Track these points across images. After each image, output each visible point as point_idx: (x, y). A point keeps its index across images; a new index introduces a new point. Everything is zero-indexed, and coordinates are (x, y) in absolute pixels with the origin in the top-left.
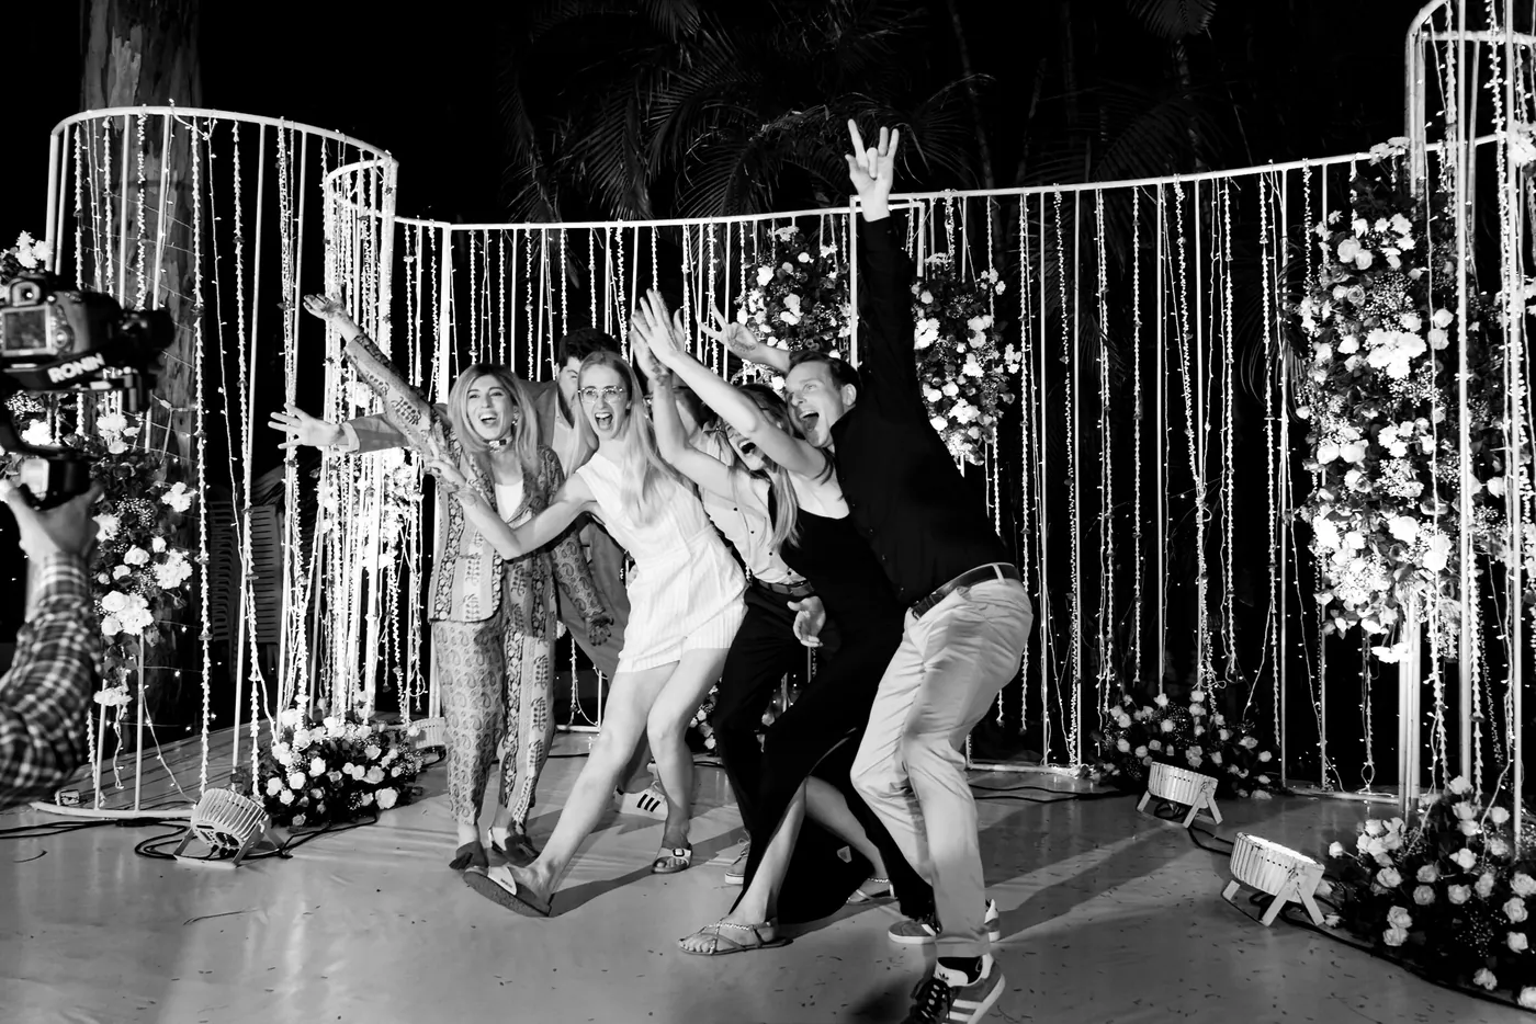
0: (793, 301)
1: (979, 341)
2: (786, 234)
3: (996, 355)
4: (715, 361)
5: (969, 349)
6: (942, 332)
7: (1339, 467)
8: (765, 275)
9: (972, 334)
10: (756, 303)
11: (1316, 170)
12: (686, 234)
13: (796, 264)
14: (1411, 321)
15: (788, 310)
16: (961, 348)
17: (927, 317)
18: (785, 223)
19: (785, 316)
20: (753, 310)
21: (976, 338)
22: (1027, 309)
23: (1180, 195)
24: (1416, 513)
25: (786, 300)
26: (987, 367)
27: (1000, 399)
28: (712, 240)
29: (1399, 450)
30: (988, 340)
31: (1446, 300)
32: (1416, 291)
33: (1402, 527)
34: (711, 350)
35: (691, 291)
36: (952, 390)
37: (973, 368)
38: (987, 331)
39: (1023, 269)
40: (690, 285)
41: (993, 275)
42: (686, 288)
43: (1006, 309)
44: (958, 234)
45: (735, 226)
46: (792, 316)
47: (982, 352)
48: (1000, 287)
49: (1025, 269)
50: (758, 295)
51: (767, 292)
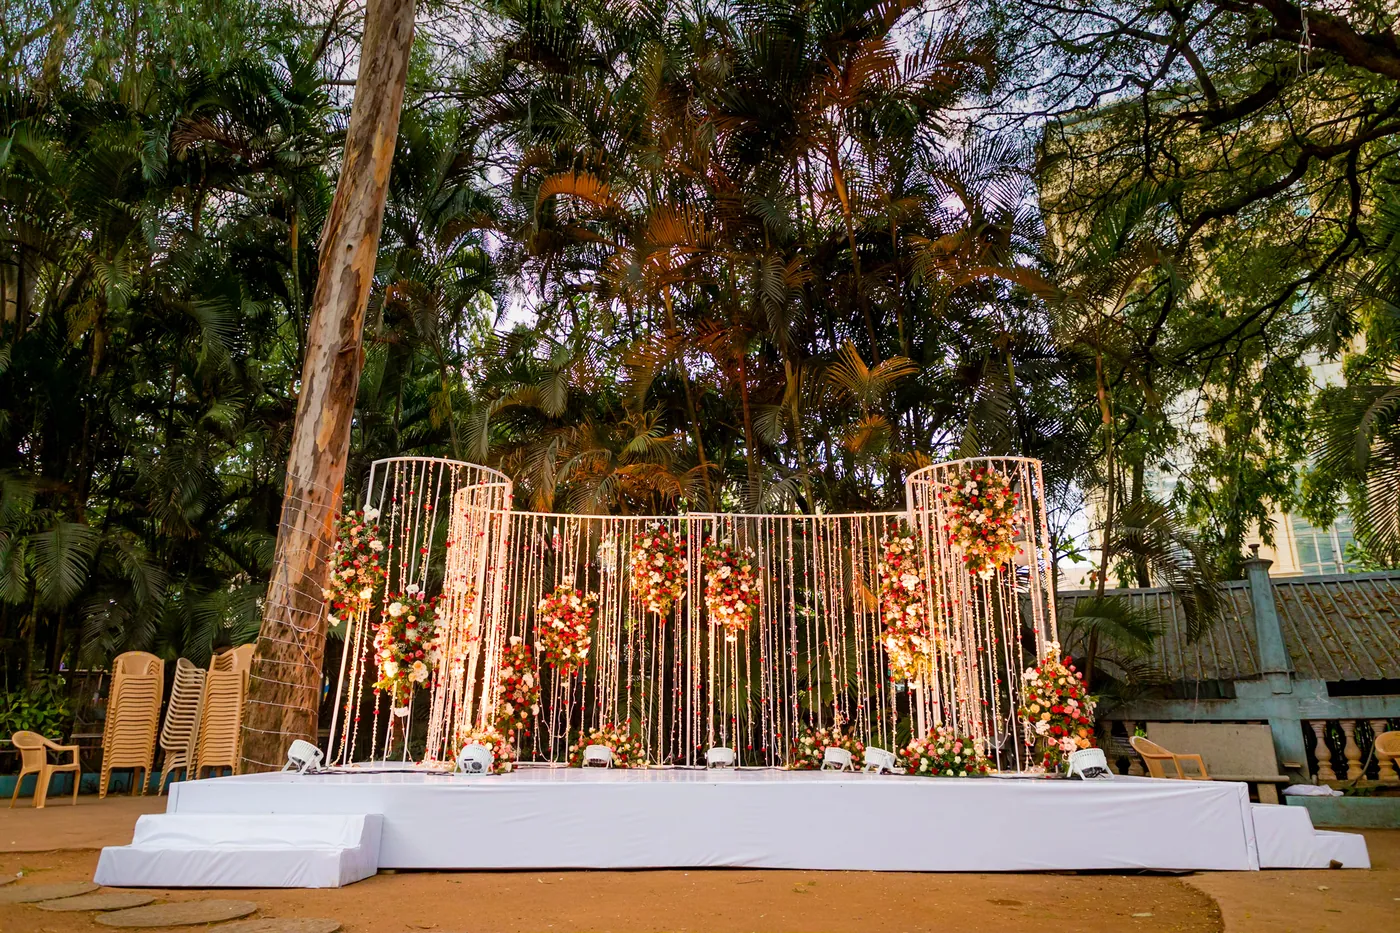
0: (660, 556)
2: (656, 526)
3: (752, 582)
5: (742, 579)
7: (894, 621)
8: (647, 543)
9: (743, 573)
10: (642, 555)
11: (872, 517)
12: (604, 524)
13: (662, 539)
14: (914, 571)
18: (653, 521)
20: (640, 557)
21: (745, 575)
22: (761, 564)
23: (822, 523)
24: (919, 634)
25: (657, 554)
26: (750, 587)
28: (617, 526)
29: (913, 613)
30: (750, 576)
31: (922, 564)
32: (915, 562)
33: (915, 640)
36: (736, 597)
37: (744, 588)
38: (749, 572)
41: (750, 550)
43: (753, 562)
45: (628, 521)
46: (660, 561)
47: (747, 581)
48: (753, 555)
49: (760, 548)
50: (643, 552)
51: (647, 551)
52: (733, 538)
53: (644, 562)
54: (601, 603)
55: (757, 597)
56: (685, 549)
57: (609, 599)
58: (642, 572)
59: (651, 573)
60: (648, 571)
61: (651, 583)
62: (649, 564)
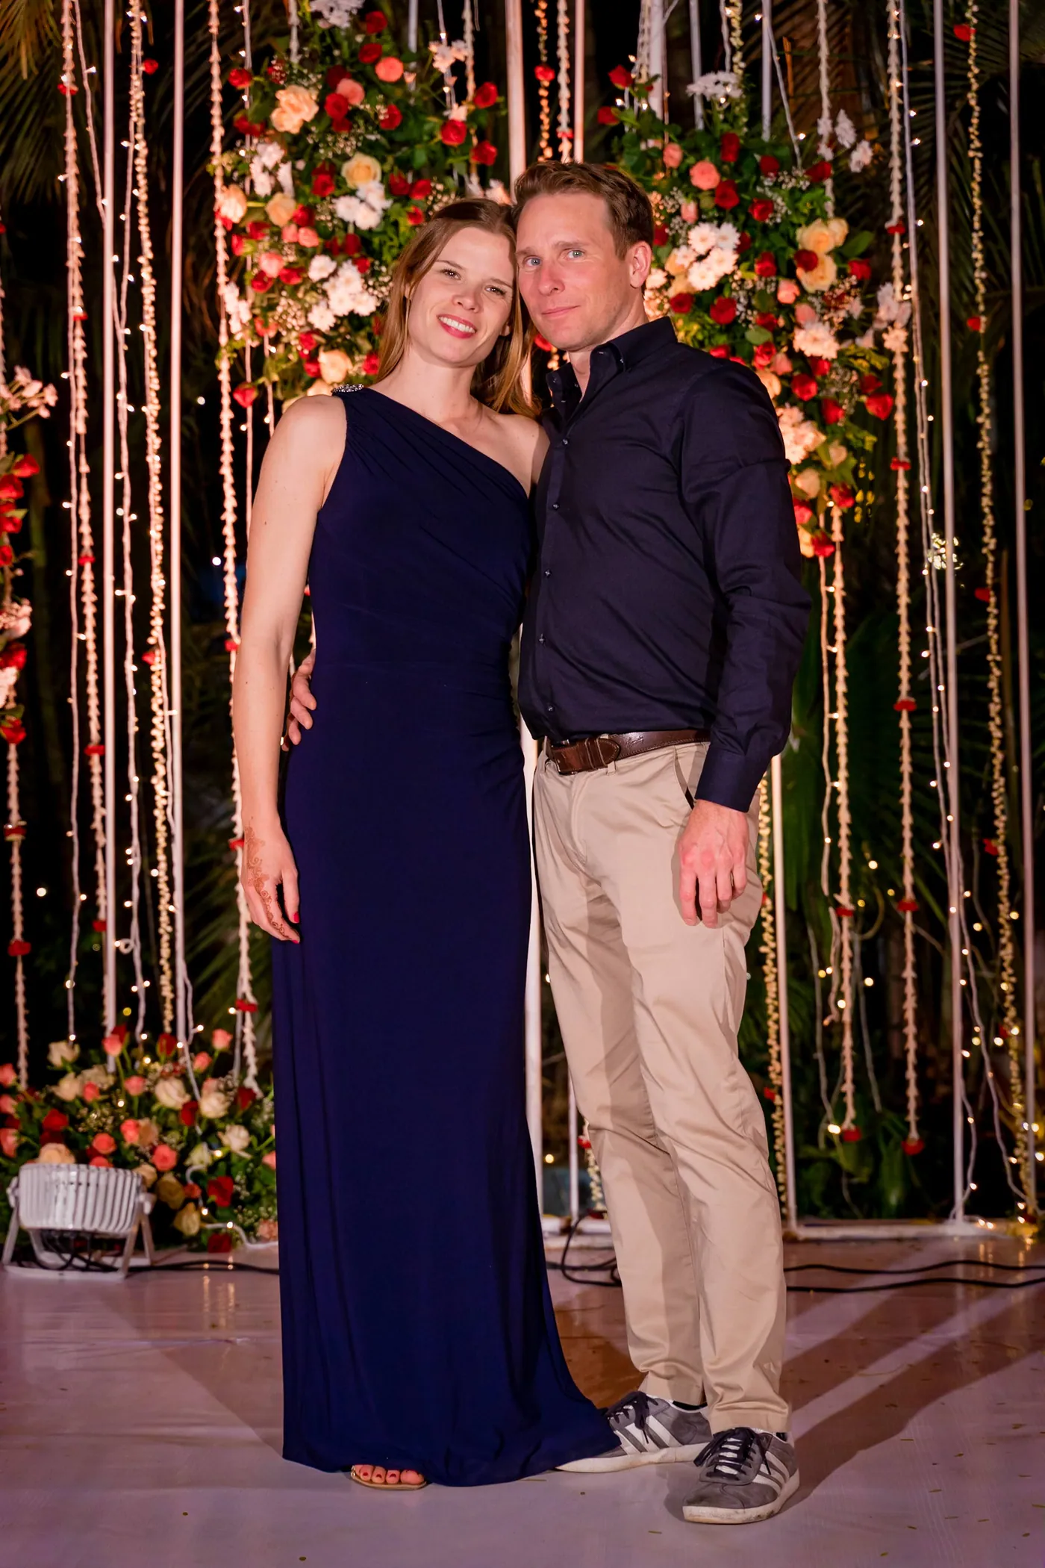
0: (364, 172)
1: (824, 276)
2: (338, 10)
3: (855, 307)
4: (149, 310)
5: (803, 295)
6: (744, 252)
8: (294, 108)
9: (809, 261)
10: (273, 172)
15: (352, 193)
16: (786, 293)
17: (701, 218)
19: (346, 209)
20: (263, 185)
21: (817, 272)
22: (904, 205)
25: (346, 168)
26: (845, 332)
27: (860, 407)
30: (842, 274)
34: (139, 282)
35: (82, 139)
37: (813, 338)
38: (839, 254)
39: (895, 115)
40: (80, 126)
41: (845, 131)
42: (70, 133)
44: (751, 30)
47: (828, 301)
48: (862, 156)
49: (900, 114)
50: (271, 153)
51: (296, 145)
52: (752, 74)
53: (282, 210)
54: (78, 424)
55: (879, 383)
56: (496, 132)
57: (116, 403)
58: (272, 267)
59: (320, 267)
60: (306, 254)
61: (322, 319)
62: (306, 218)
